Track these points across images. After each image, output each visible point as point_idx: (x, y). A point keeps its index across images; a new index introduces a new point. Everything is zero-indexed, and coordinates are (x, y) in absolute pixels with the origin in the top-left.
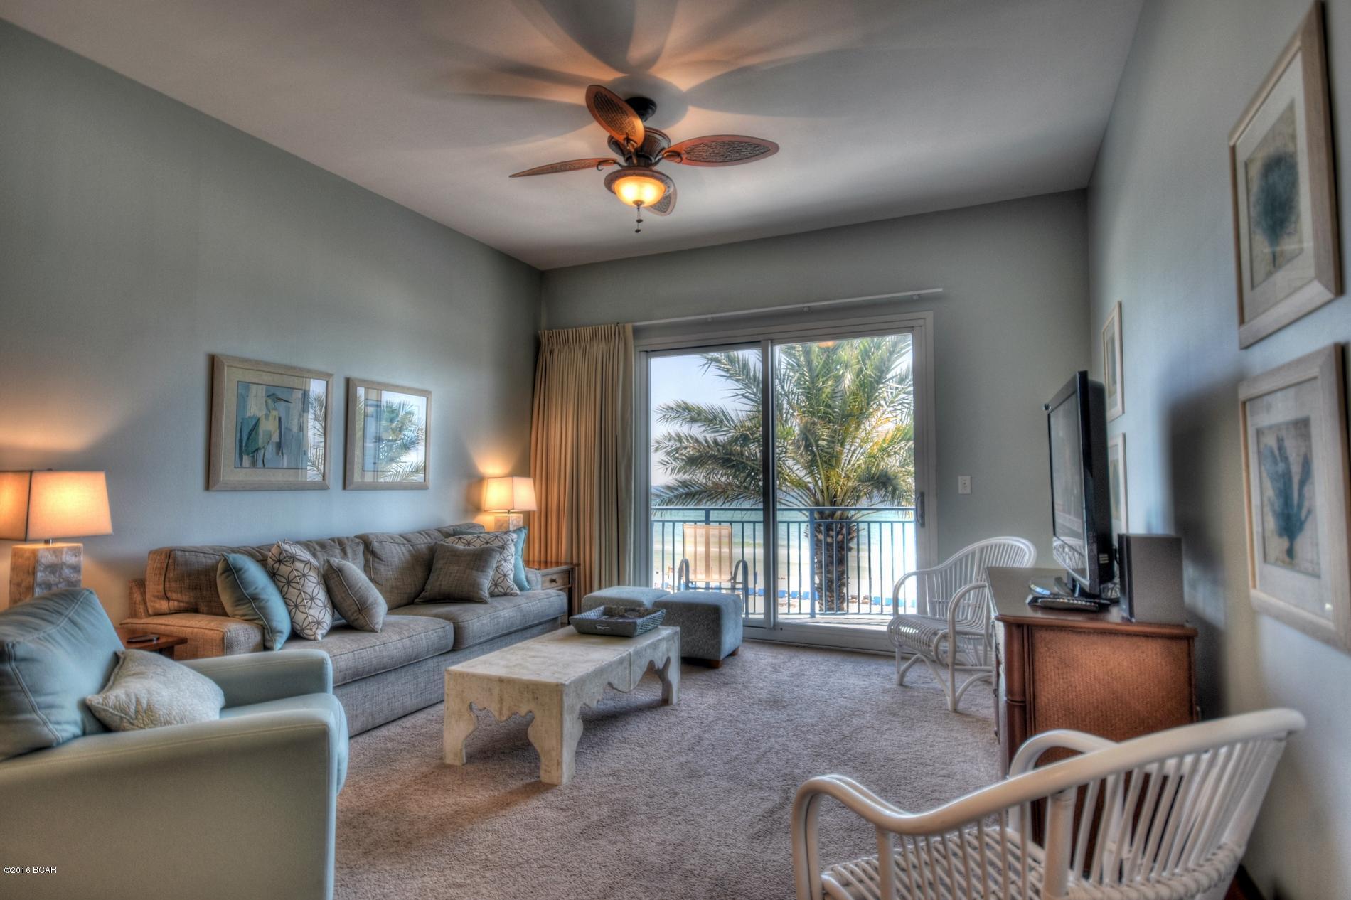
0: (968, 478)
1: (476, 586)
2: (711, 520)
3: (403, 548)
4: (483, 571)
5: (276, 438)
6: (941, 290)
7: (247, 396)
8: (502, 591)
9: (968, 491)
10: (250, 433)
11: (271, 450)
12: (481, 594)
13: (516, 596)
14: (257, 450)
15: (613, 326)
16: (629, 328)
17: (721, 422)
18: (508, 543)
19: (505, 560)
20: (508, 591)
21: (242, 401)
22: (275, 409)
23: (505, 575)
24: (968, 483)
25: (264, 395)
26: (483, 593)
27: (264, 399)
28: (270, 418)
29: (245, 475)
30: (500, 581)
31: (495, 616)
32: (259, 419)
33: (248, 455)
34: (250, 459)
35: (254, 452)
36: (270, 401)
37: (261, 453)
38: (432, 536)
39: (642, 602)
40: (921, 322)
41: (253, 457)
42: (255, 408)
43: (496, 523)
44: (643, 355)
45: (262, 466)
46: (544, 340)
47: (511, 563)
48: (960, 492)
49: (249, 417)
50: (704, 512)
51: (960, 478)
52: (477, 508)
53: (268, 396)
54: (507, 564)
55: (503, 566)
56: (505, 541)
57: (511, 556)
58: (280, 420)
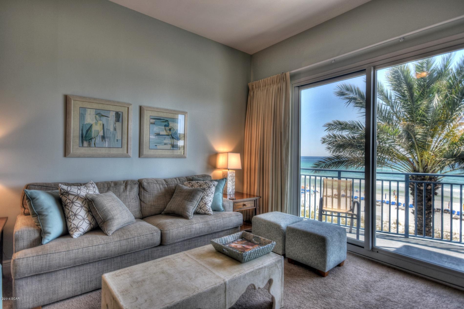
1: (185, 209)
2: (341, 176)
3: (161, 186)
4: (191, 201)
5: (101, 134)
7: (85, 114)
8: (204, 212)
10: (87, 131)
11: (98, 140)
12: (187, 214)
13: (210, 215)
14: (91, 139)
15: (280, 74)
16: (288, 74)
17: (358, 128)
18: (211, 186)
19: (207, 196)
20: (206, 212)
21: (82, 116)
22: (100, 120)
23: (205, 204)
25: (94, 114)
27: (94, 116)
28: (98, 124)
29: (85, 150)
30: (202, 206)
31: (189, 228)
32: (92, 125)
33: (86, 141)
34: (88, 143)
35: (90, 140)
36: (97, 116)
37: (93, 140)
38: (181, 181)
39: (281, 225)
41: (89, 142)
42: (90, 119)
43: (222, 174)
44: (297, 89)
45: (94, 146)
46: (250, 88)
47: (211, 197)
49: (86, 124)
50: (337, 172)
52: (214, 167)
53: (96, 114)
54: (208, 197)
55: (206, 199)
56: (210, 185)
57: (211, 194)
58: (103, 125)
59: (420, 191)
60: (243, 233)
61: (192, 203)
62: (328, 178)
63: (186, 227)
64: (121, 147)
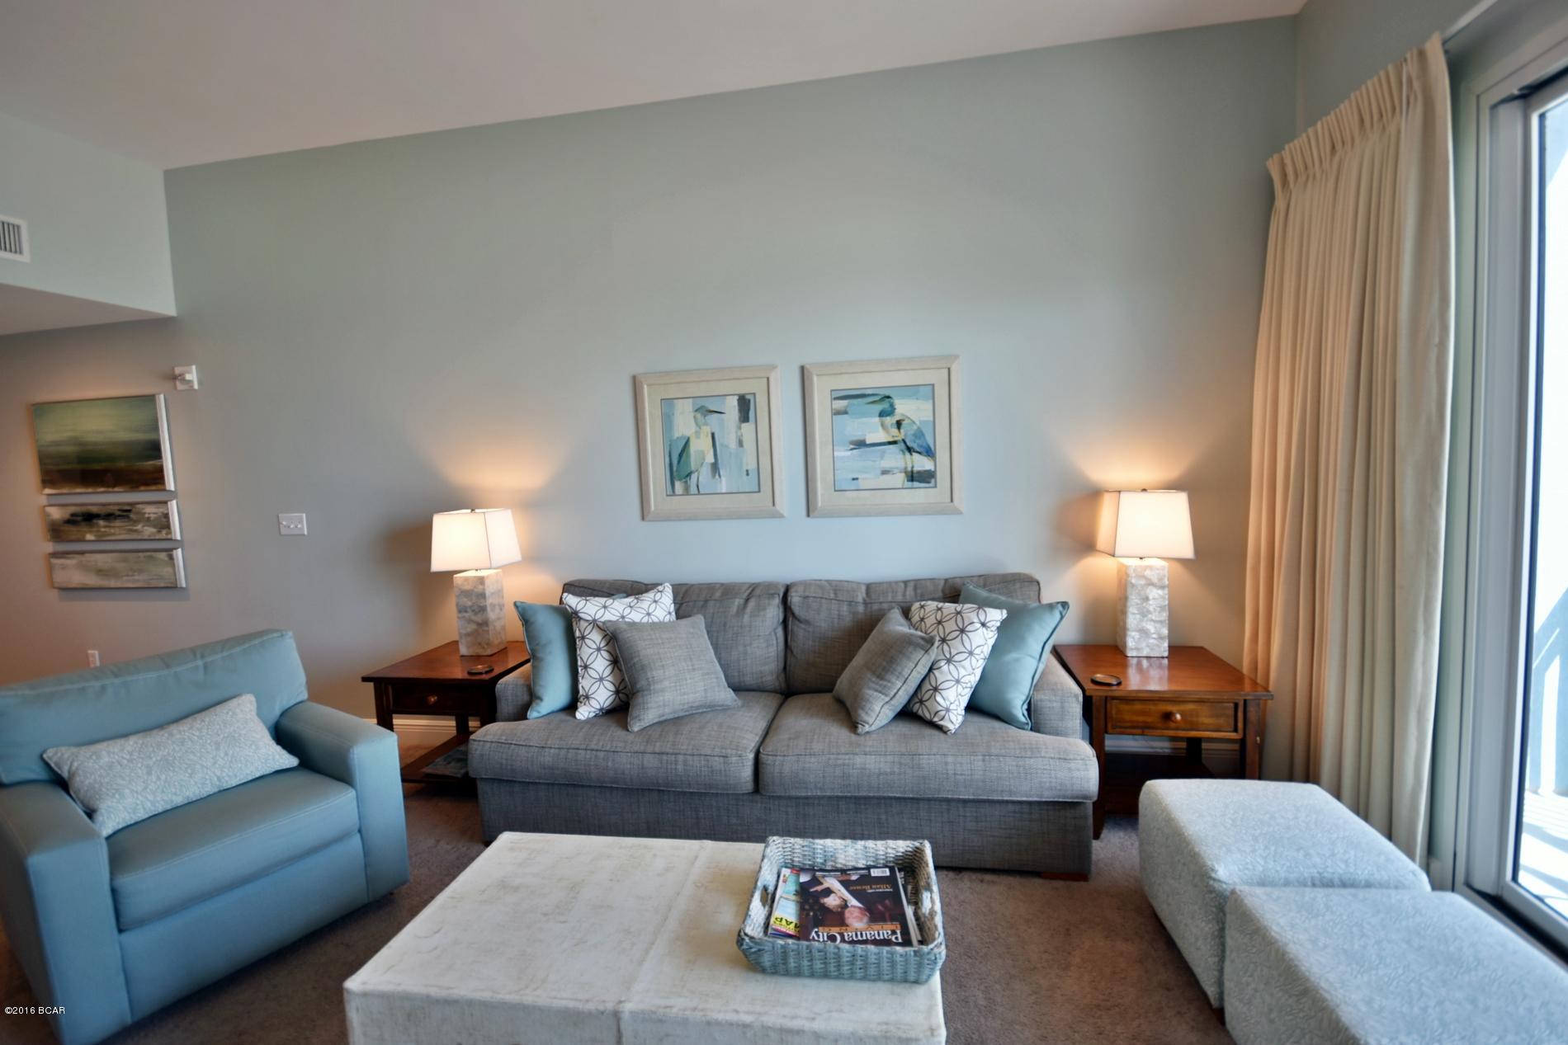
3: (845, 608)
5: (710, 459)
7: (673, 414)
8: (928, 716)
10: (680, 456)
11: (705, 473)
14: (689, 475)
15: (1390, 68)
19: (949, 661)
20: (936, 719)
21: (667, 421)
22: (706, 424)
25: (691, 410)
27: (692, 414)
28: (702, 435)
29: (680, 503)
32: (689, 439)
33: (680, 480)
34: (683, 484)
35: (687, 476)
36: (699, 415)
37: (694, 477)
41: (686, 482)
42: (684, 424)
45: (696, 492)
49: (678, 438)
53: (696, 411)
54: (952, 667)
55: (942, 673)
56: (966, 623)
57: (966, 655)
58: (713, 435)
61: (881, 682)
63: (829, 759)
64: (757, 490)
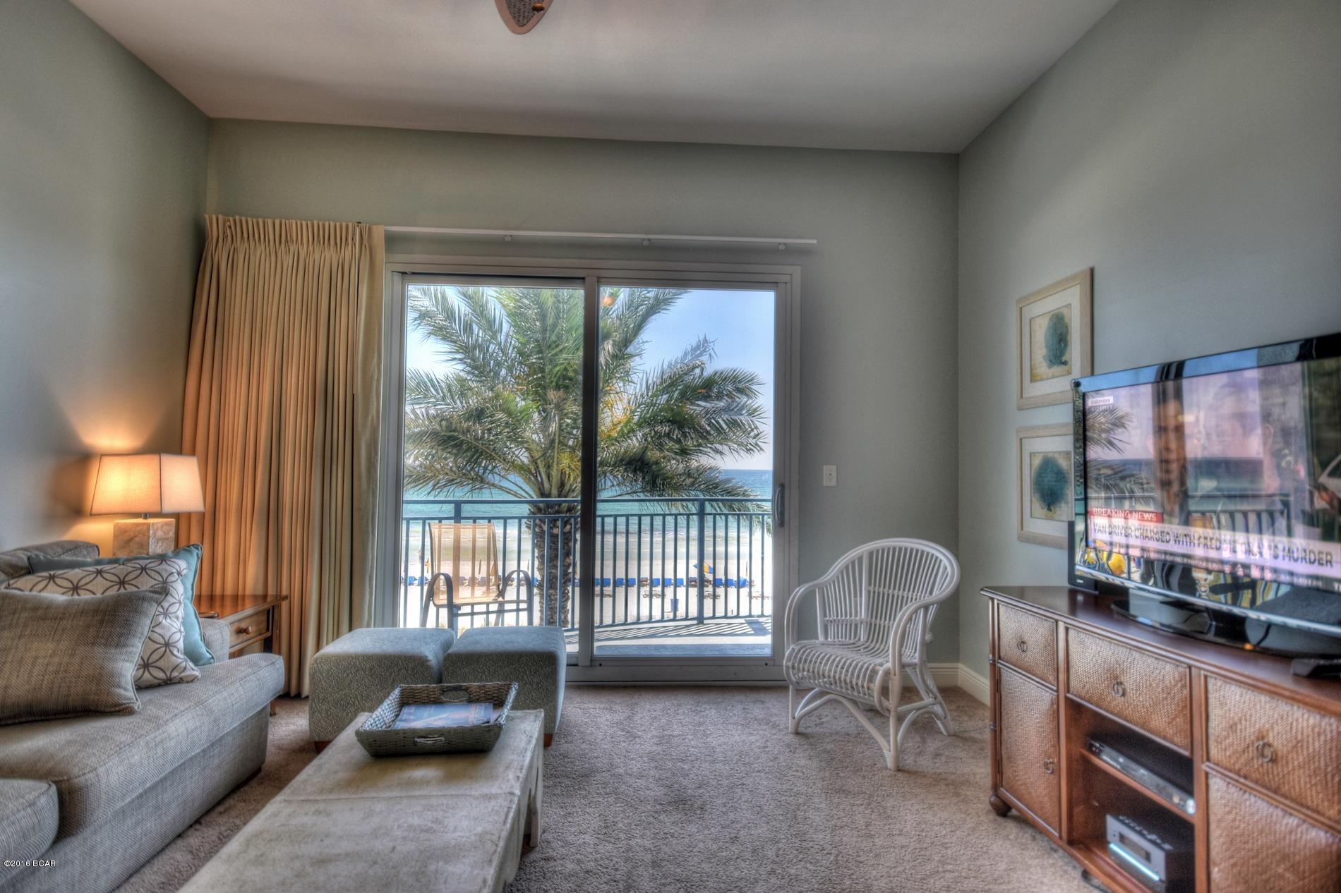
0: (834, 467)
1: (104, 678)
4: (119, 645)
6: (815, 242)
8: (162, 675)
9: (834, 483)
12: (120, 696)
13: (192, 681)
15: (350, 225)
16: (379, 233)
18: (171, 579)
19: (165, 616)
20: (175, 674)
23: (167, 645)
24: (834, 474)
26: (122, 692)
30: (155, 657)
31: (158, 740)
40: (788, 278)
44: (397, 278)
46: (214, 231)
47: (177, 618)
48: (825, 484)
50: (453, 505)
51: (825, 467)
52: (77, 510)
54: (168, 620)
55: (163, 628)
56: (165, 576)
57: (178, 605)
59: (553, 537)
60: (402, 692)
61: (125, 650)
62: (444, 522)
63: (147, 743)
